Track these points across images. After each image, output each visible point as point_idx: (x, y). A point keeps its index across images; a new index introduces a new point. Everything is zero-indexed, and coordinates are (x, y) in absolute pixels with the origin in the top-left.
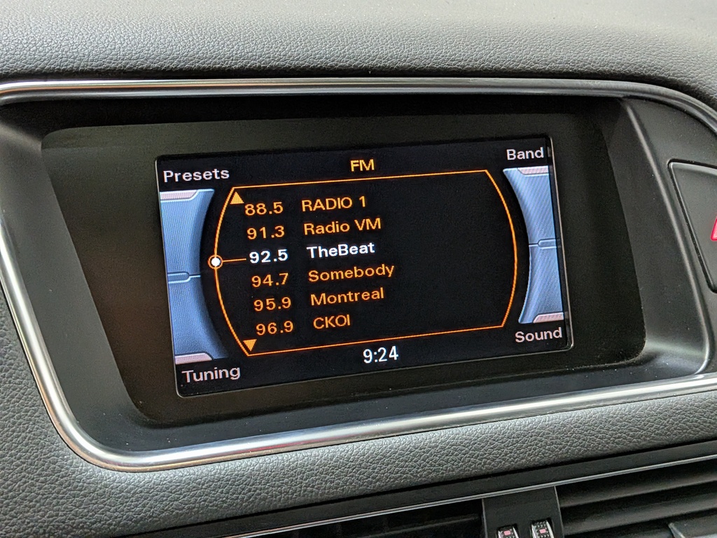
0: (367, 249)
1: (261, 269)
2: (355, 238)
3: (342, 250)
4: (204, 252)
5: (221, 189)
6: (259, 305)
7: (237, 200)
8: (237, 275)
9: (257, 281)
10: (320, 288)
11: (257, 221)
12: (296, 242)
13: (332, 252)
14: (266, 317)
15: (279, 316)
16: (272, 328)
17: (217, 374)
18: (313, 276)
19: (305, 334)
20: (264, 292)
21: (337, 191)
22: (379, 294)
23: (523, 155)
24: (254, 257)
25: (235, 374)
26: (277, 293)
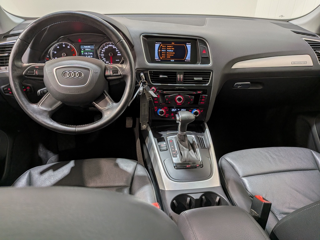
0: (173, 51)
1: (163, 52)
2: (171, 50)
3: (170, 51)
4: (158, 50)
5: (160, 44)
6: (162, 55)
7: (162, 45)
8: (161, 52)
9: (162, 53)
10: (168, 54)
11: (163, 47)
12: (166, 50)
13: (169, 51)
14: (163, 56)
15: (164, 56)
16: (163, 57)
17: (158, 60)
18: (167, 53)
19: (166, 58)
20: (163, 54)
21: (170, 45)
22: (173, 55)
23: (188, 44)
24: (163, 51)
25: (160, 60)
26: (164, 54)
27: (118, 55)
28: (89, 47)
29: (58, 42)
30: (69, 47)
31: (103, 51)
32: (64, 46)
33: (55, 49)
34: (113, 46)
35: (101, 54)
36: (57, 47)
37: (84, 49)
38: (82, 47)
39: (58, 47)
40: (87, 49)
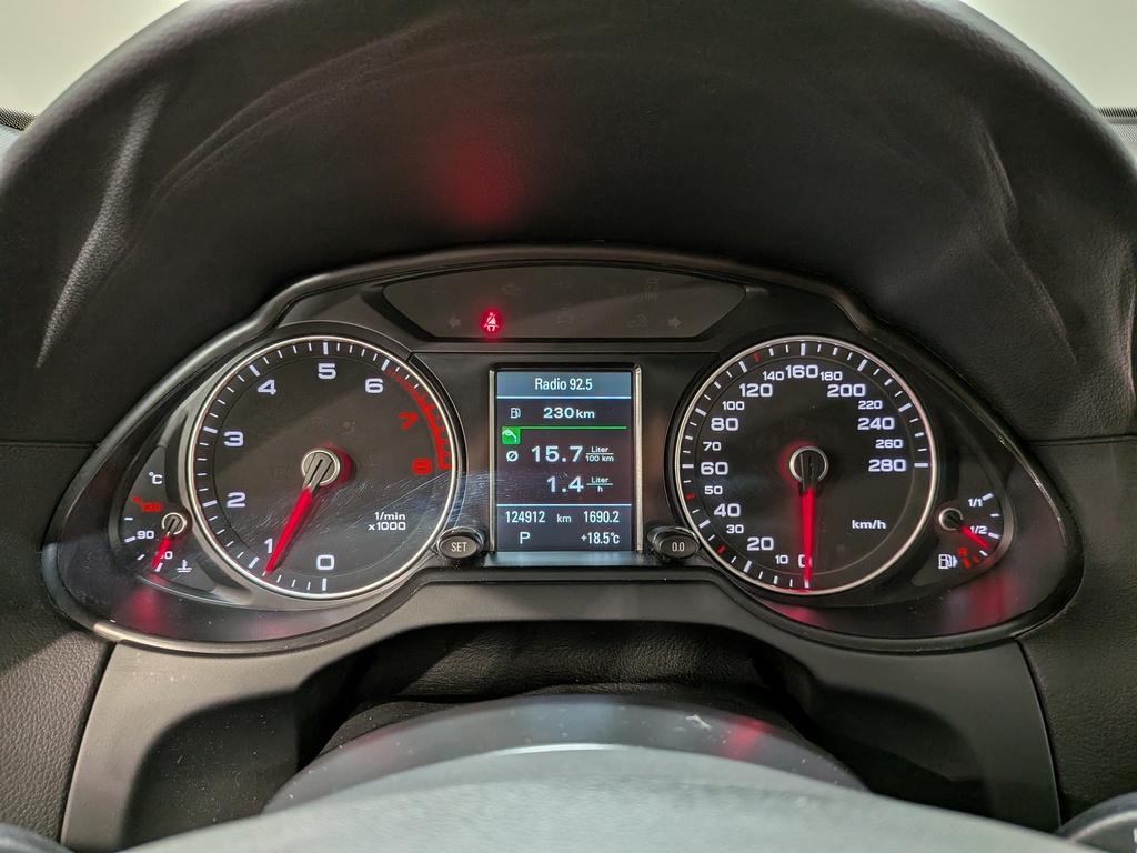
27: (878, 465)
28: (581, 383)
29: (270, 331)
30: (374, 386)
31: (718, 424)
32: (327, 371)
33: (238, 406)
34: (827, 376)
35: (697, 454)
36: (261, 380)
37: (533, 410)
38: (507, 387)
39: (269, 387)
40: (564, 403)
